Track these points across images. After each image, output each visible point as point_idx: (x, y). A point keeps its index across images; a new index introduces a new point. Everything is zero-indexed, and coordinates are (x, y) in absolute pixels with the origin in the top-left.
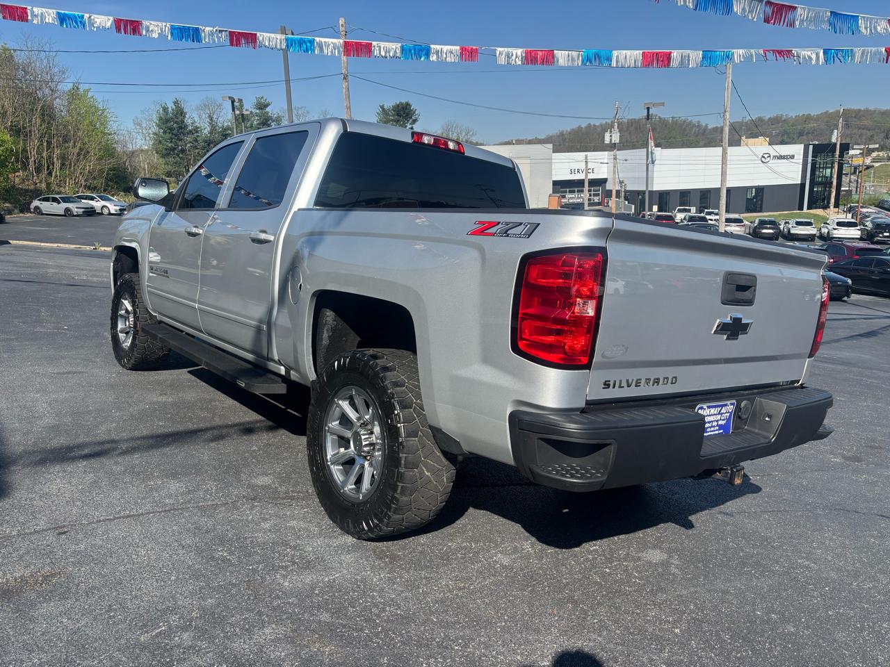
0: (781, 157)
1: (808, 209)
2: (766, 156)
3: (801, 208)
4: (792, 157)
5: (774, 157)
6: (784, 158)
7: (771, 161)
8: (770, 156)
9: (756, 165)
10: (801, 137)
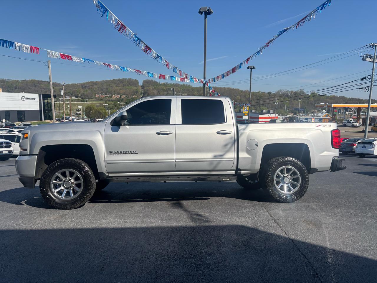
0: (29, 99)
1: (44, 120)
2: (23, 97)
3: (41, 120)
4: (35, 99)
5: (27, 98)
6: (31, 99)
7: (26, 100)
8: (25, 98)
9: (20, 101)
10: (16, 90)
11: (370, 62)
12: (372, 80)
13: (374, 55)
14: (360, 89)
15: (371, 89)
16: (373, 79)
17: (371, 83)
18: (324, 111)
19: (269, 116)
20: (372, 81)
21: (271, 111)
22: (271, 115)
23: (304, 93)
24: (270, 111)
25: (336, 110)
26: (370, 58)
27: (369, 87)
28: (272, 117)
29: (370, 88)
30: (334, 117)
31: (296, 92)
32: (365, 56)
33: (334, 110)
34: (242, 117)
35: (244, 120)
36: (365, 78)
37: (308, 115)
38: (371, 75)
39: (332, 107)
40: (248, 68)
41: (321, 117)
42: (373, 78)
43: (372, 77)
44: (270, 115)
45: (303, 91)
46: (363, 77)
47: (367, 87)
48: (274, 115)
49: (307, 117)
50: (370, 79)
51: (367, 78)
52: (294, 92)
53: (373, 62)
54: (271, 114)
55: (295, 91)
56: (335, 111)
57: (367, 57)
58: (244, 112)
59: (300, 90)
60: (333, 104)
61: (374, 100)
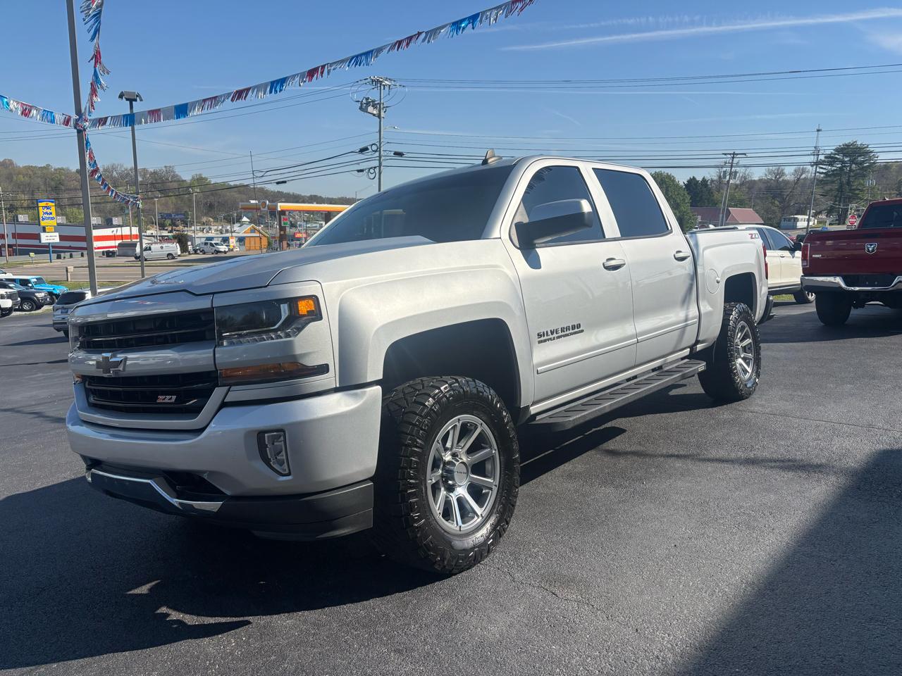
11: (374, 115)
12: (380, 153)
13: (379, 102)
14: (359, 171)
15: (380, 173)
16: (382, 153)
17: (380, 160)
18: (245, 219)
19: (115, 232)
20: (380, 157)
21: (116, 221)
22: (118, 232)
23: (175, 176)
24: (114, 219)
25: (285, 217)
26: (374, 106)
27: (375, 168)
28: (122, 237)
29: (377, 170)
30: (282, 233)
31: (155, 173)
32: (364, 101)
33: (282, 217)
34: (38, 237)
35: (47, 246)
36: (366, 149)
37: (210, 229)
38: (378, 144)
39: (279, 209)
40: (121, 96)
41: (241, 235)
42: (382, 149)
43: (379, 150)
44: (115, 229)
45: (174, 172)
46: (362, 147)
47: (371, 168)
48: (126, 231)
49: (209, 235)
50: (376, 151)
51: (370, 150)
52: (151, 174)
53: (379, 116)
54: (119, 229)
55: (152, 170)
56: (285, 219)
57: (368, 104)
58: (43, 223)
59: (166, 167)
60: (279, 204)
61: (321, 197)
